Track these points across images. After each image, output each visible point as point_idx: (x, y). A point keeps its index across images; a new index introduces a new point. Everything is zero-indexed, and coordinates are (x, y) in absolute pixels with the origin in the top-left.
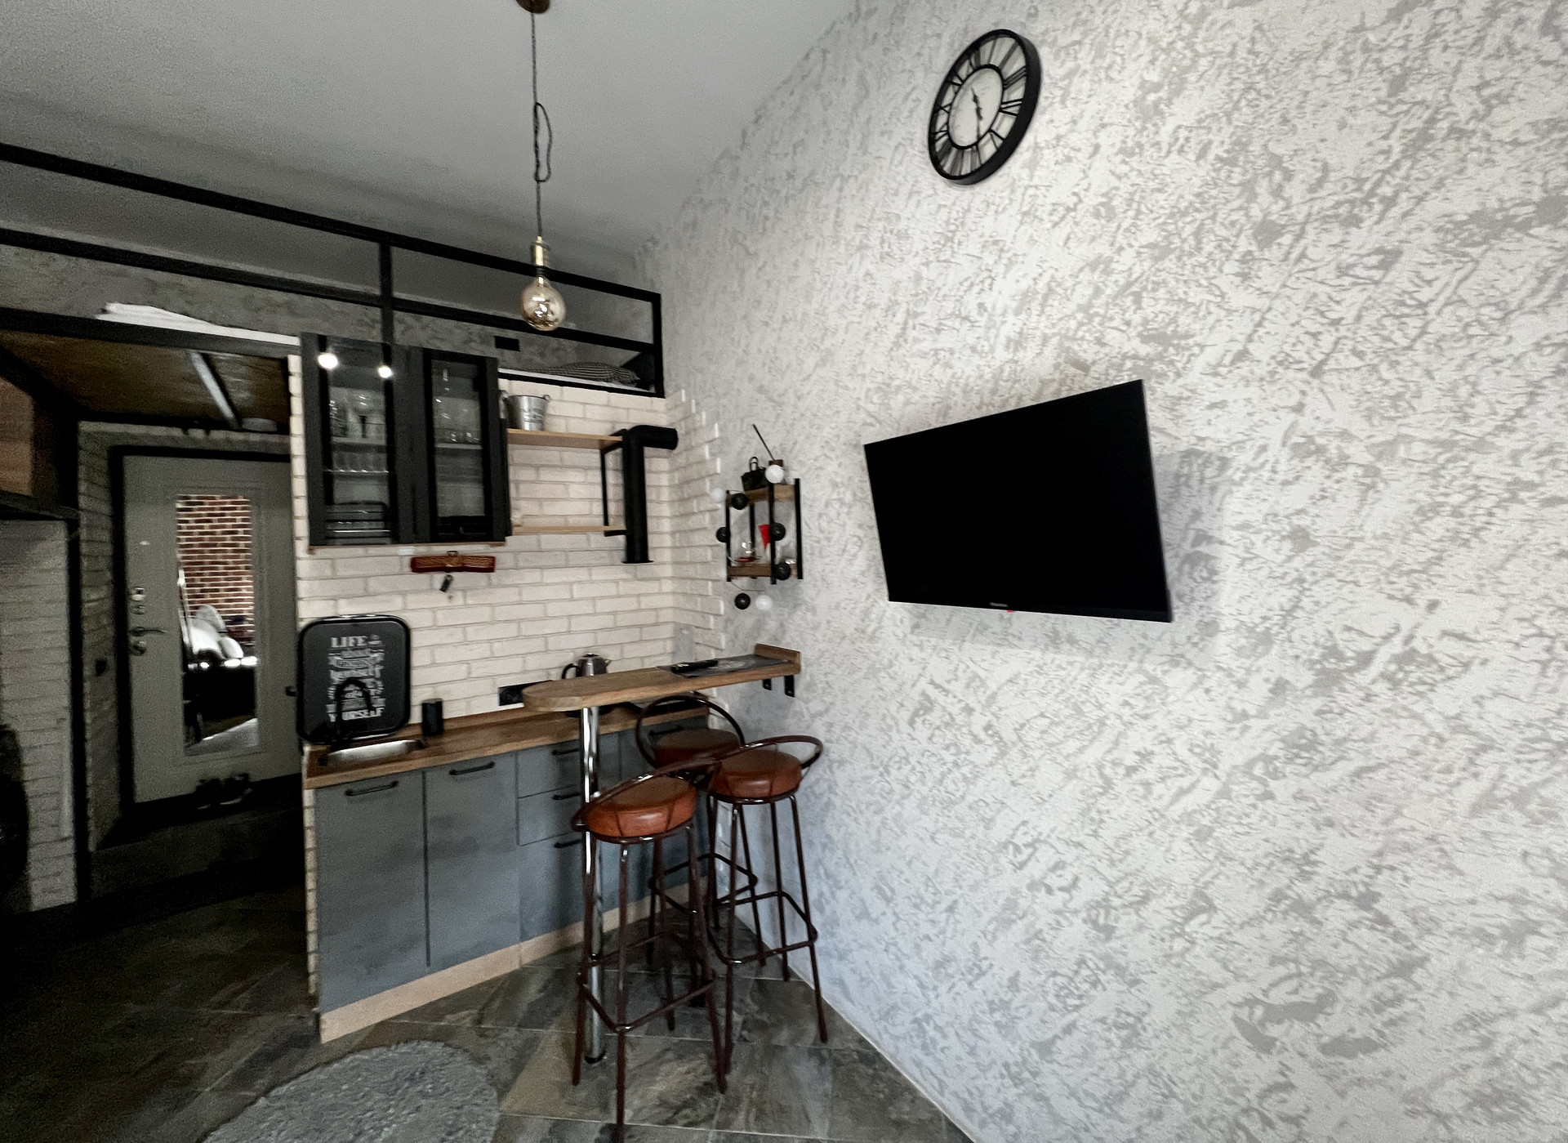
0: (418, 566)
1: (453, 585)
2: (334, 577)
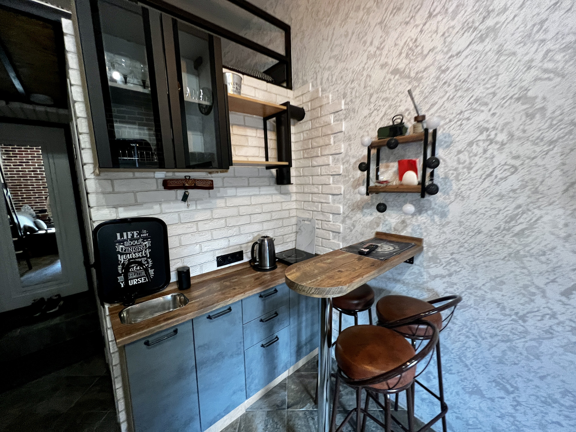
0: (167, 185)
1: (189, 197)
2: (113, 192)
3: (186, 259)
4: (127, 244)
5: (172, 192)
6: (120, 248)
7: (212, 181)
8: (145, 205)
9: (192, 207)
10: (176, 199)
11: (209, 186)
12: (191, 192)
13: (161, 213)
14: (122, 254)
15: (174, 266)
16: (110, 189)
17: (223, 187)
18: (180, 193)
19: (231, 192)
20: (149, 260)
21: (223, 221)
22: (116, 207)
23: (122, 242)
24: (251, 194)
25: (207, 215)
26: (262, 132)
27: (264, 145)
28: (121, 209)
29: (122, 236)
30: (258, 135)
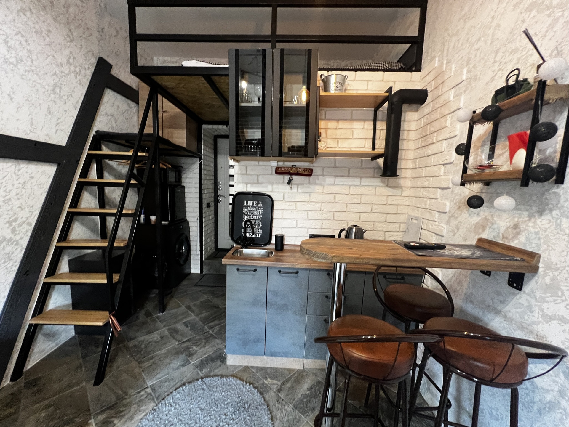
0: (279, 171)
1: (293, 182)
2: (246, 174)
3: (285, 230)
4: (249, 209)
5: (281, 177)
6: (245, 210)
7: (312, 170)
8: (263, 185)
9: (295, 189)
10: (284, 182)
11: (309, 173)
12: (295, 177)
13: (272, 191)
14: (246, 215)
15: (275, 232)
16: (244, 172)
17: (323, 175)
18: (287, 177)
19: (329, 180)
20: (260, 223)
21: (319, 205)
22: (246, 184)
23: (247, 207)
24: (350, 184)
25: (306, 197)
26: (372, 123)
27: (371, 136)
28: (249, 185)
29: (247, 203)
30: (366, 127)
